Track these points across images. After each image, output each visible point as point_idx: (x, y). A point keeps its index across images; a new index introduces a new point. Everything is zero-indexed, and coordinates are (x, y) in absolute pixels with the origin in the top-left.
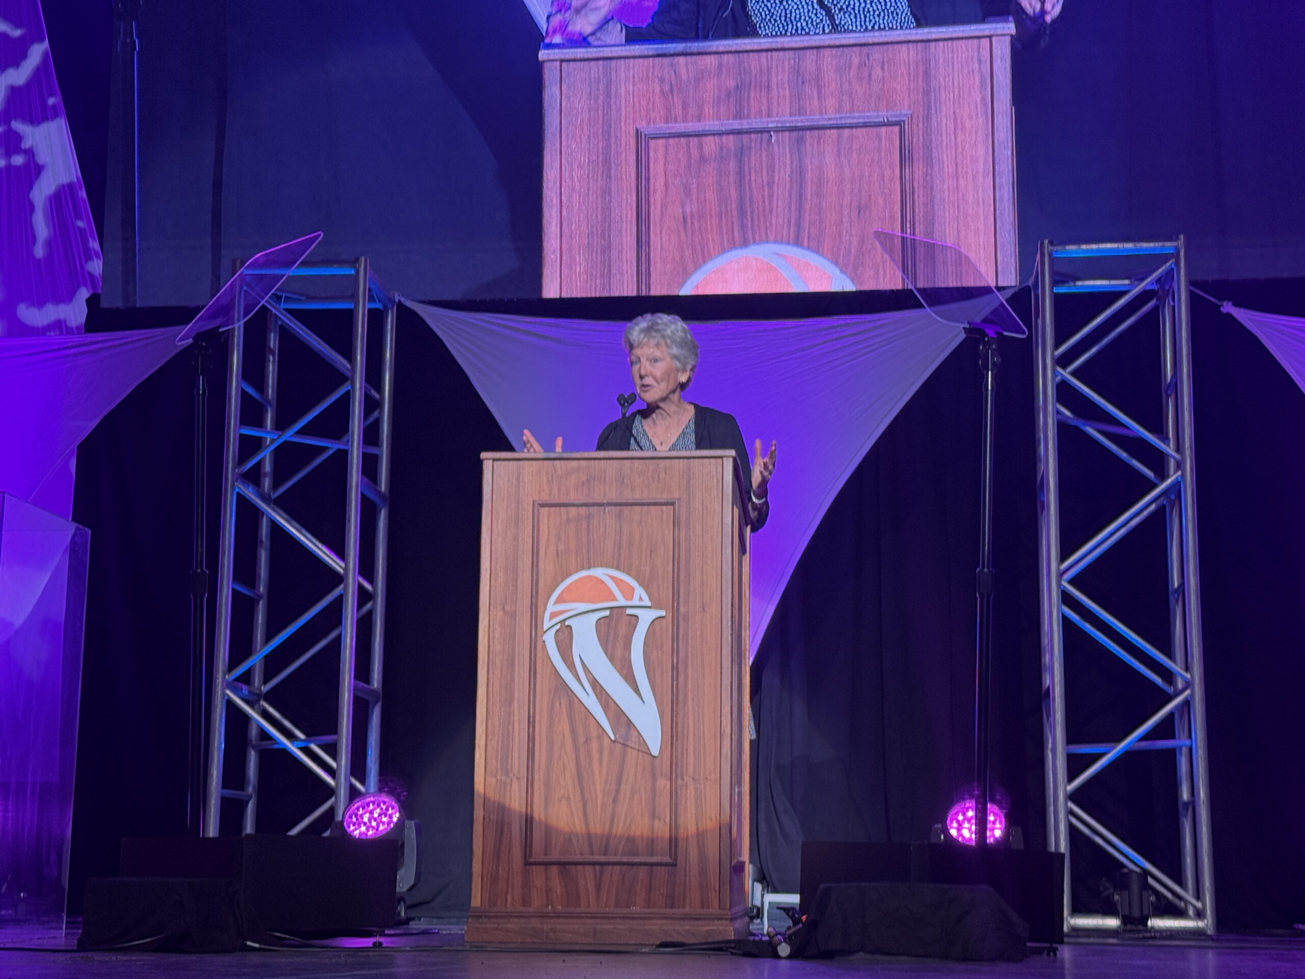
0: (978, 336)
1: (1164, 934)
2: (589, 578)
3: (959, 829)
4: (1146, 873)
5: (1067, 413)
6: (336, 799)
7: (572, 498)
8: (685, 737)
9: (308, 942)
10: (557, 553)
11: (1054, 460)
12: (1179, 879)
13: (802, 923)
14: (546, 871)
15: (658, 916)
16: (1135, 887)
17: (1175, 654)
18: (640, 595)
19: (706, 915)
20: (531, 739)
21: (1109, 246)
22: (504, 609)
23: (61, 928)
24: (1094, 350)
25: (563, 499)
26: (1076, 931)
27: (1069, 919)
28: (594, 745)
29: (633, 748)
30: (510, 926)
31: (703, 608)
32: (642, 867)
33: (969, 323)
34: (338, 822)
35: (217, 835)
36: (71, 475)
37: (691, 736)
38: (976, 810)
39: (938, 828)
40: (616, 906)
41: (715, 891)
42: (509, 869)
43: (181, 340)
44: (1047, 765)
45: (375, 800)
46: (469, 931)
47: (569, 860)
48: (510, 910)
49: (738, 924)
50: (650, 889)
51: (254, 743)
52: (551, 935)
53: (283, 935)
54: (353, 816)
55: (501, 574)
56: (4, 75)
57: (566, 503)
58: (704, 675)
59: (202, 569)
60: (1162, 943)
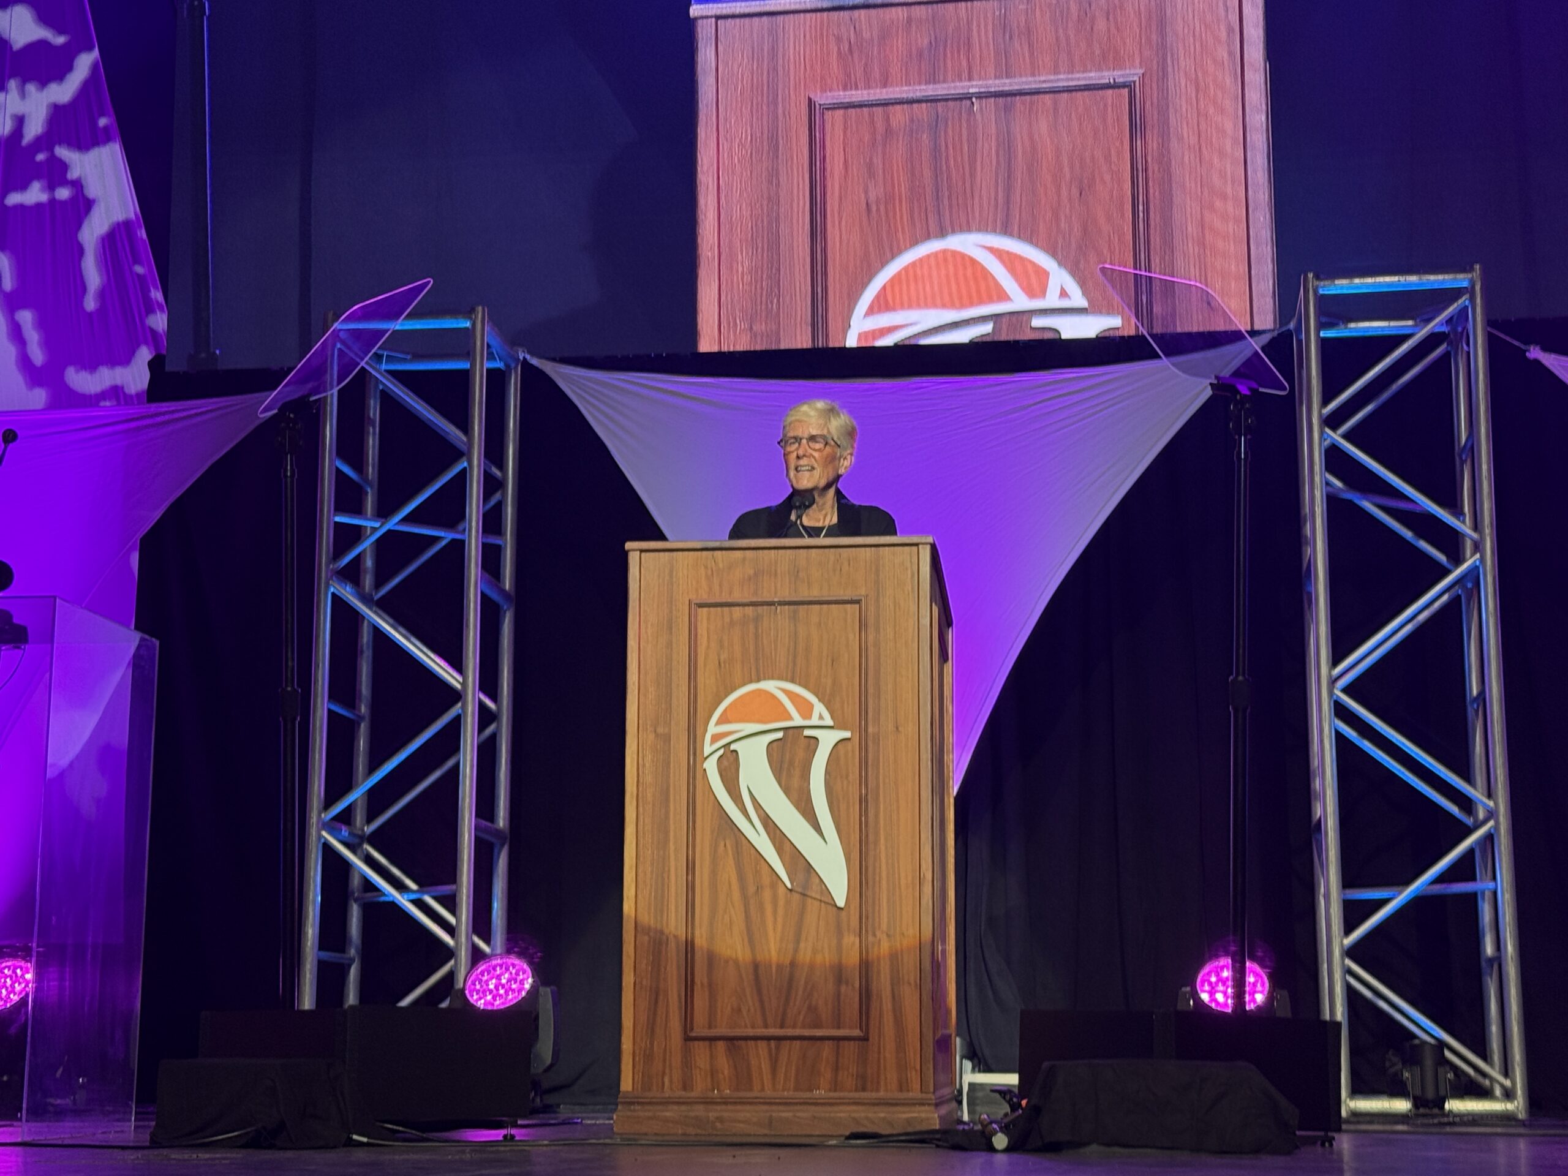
0: (1229, 394)
1: (1465, 1119)
2: (760, 691)
3: (1212, 993)
4: (1442, 1045)
5: (1338, 483)
6: (456, 961)
7: (737, 597)
8: (877, 884)
9: (425, 1135)
10: (719, 663)
11: (1324, 542)
12: (1483, 1052)
13: (1022, 1109)
14: (710, 1046)
15: (848, 1101)
16: (1429, 1062)
17: (1474, 777)
18: (820, 712)
19: (905, 1099)
20: (691, 887)
21: (1388, 279)
22: (655, 732)
23: (130, 1120)
24: (1371, 407)
25: (725, 598)
26: (1356, 1115)
27: (1348, 1100)
28: (767, 895)
29: (814, 898)
30: (668, 1114)
31: (897, 728)
32: (827, 1042)
33: (1217, 377)
34: (459, 990)
35: (313, 1007)
36: (133, 574)
37: (884, 882)
38: (1234, 970)
39: (1186, 993)
40: (796, 1090)
41: (915, 1069)
42: (666, 1046)
43: (265, 410)
44: (1318, 913)
45: (503, 963)
46: (619, 1120)
47: (739, 1034)
48: (667, 1095)
49: (944, 1110)
50: (836, 1069)
51: (356, 895)
52: (718, 1125)
53: (395, 1127)
54: (477, 983)
55: (652, 689)
56: (45, 91)
57: (729, 602)
58: (898, 808)
59: (293, 686)
60: (1462, 1130)
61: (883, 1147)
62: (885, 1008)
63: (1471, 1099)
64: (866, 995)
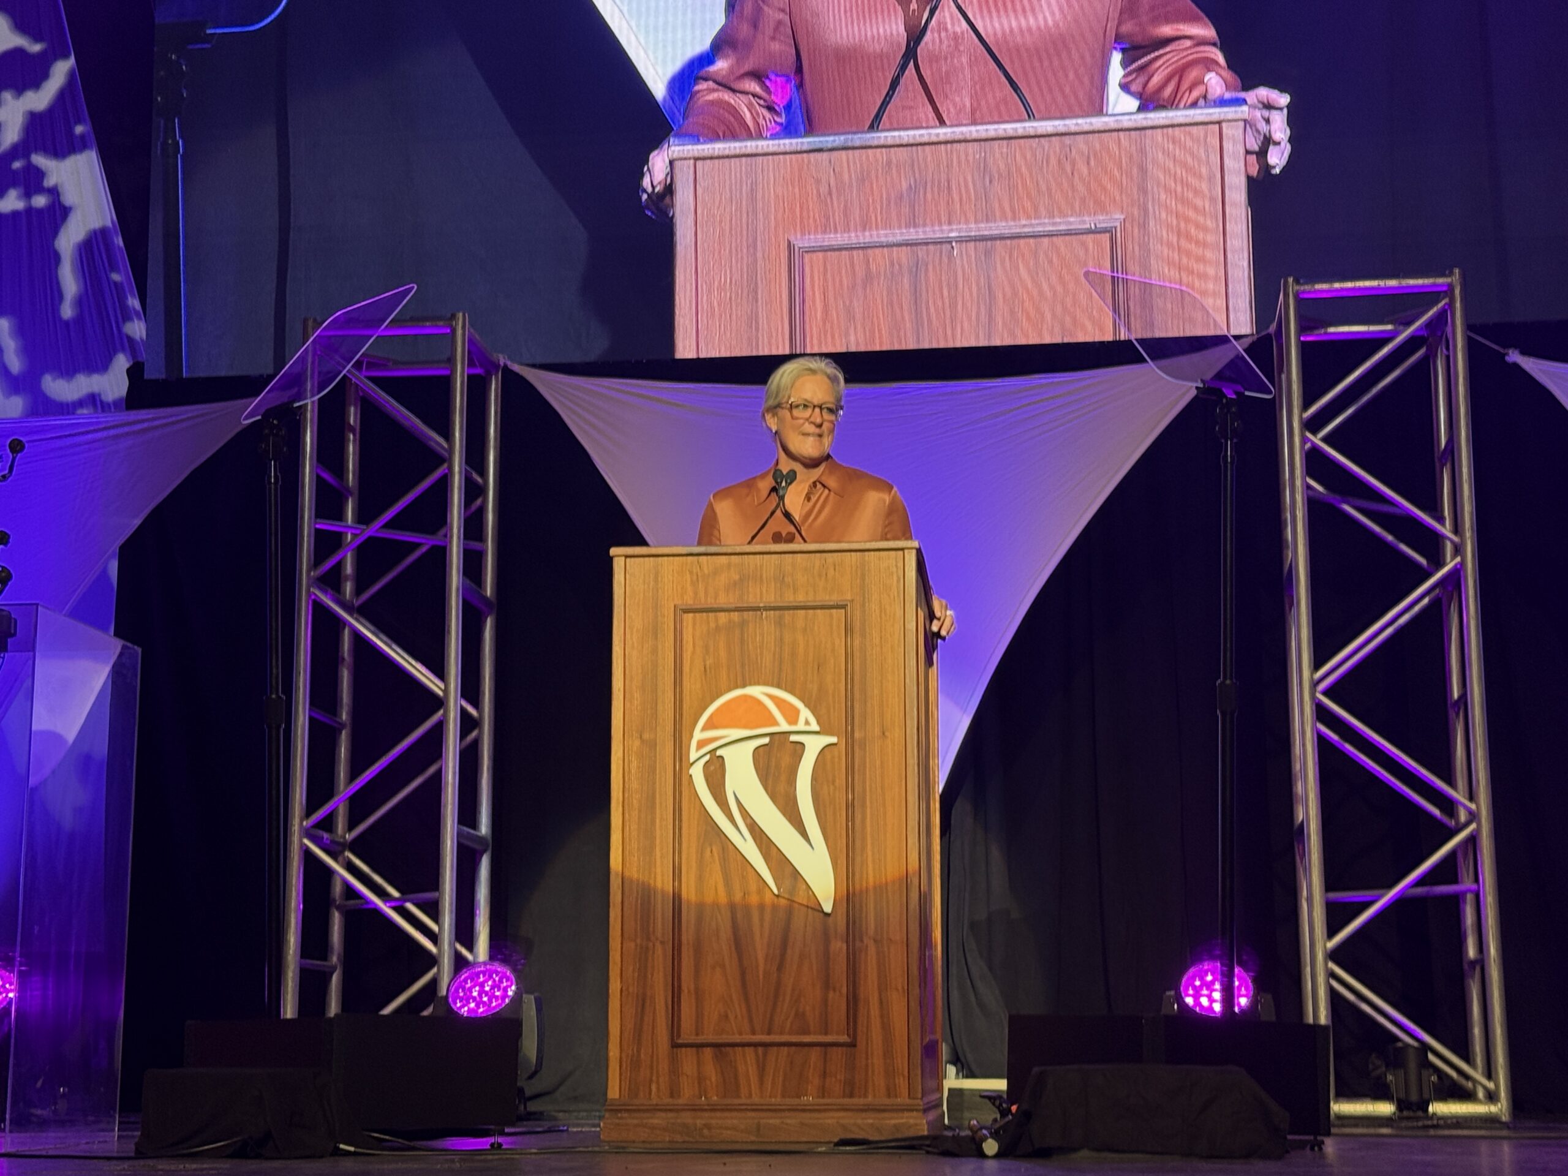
0: (1215, 398)
1: (1449, 1122)
2: (745, 697)
3: (1197, 997)
4: (1425, 1048)
5: (1319, 488)
6: (439, 970)
7: (723, 600)
9: (412, 1144)
10: (705, 667)
11: (1305, 545)
12: (1466, 1054)
13: (1012, 1114)
14: (698, 1053)
15: (835, 1107)
16: (1412, 1065)
17: (1456, 780)
18: (807, 718)
19: (893, 1105)
20: (677, 894)
21: (1368, 283)
22: (641, 737)
23: (113, 1130)
24: (1350, 411)
25: (711, 602)
26: (1341, 1119)
27: (1335, 1105)
28: (754, 902)
29: (801, 904)
30: (656, 1121)
31: (884, 734)
32: (814, 1048)
33: (1202, 381)
34: (442, 997)
35: (296, 1016)
36: (111, 585)
38: (1221, 974)
39: (1170, 996)
40: (783, 1096)
41: (903, 1075)
42: (653, 1052)
43: (246, 418)
44: (1301, 917)
45: (485, 970)
46: (607, 1128)
47: (727, 1041)
48: (654, 1103)
49: (929, 1116)
50: (824, 1075)
51: (338, 903)
52: (706, 1132)
53: (382, 1136)
54: (460, 990)
55: (637, 695)
56: (21, 98)
57: (714, 608)
58: (885, 813)
59: (277, 693)
60: (1446, 1132)
61: (873, 1153)
62: (872, 1012)
63: (1454, 1102)
64: (853, 1001)
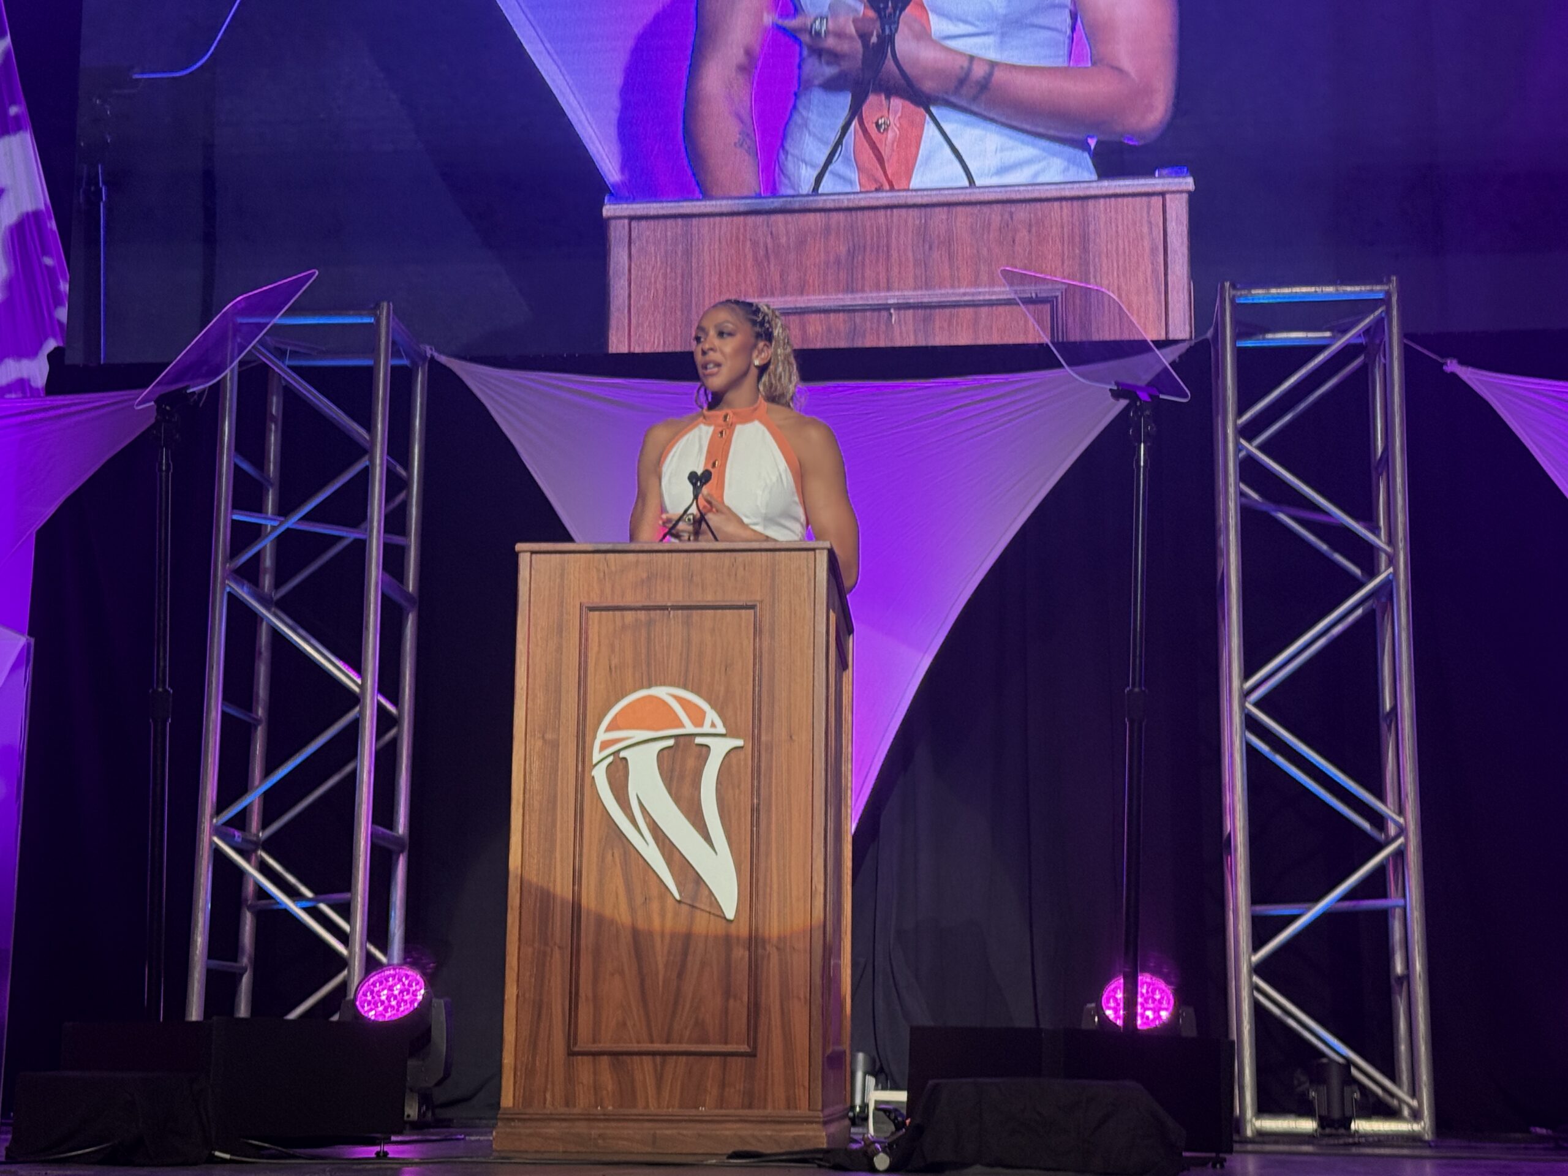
1: (1371, 1139)
2: (651, 698)
4: (1349, 1063)
5: (1254, 495)
6: (349, 972)
7: (629, 600)
8: (768, 896)
10: (610, 667)
11: (1237, 553)
12: (1392, 1074)
13: (906, 1128)
14: (594, 1061)
15: (733, 1118)
16: (1335, 1081)
17: (1386, 795)
18: (713, 720)
19: (792, 1117)
20: (576, 898)
21: (1304, 289)
22: (543, 737)
24: (1288, 418)
25: (617, 601)
26: (1262, 1135)
27: (1254, 1120)
28: (655, 906)
29: (703, 910)
30: (551, 1131)
31: (791, 737)
32: (713, 1058)
33: (1117, 384)
34: (350, 1000)
35: (201, 1018)
37: (775, 895)
38: (1126, 987)
39: (1089, 1010)
40: (681, 1107)
41: (804, 1086)
42: (548, 1061)
43: (140, 403)
44: (1228, 930)
45: (396, 973)
46: (498, 1138)
47: (624, 1049)
48: (548, 1112)
49: (833, 1128)
50: (723, 1085)
51: (249, 903)
52: (600, 1143)
53: (261, 1144)
54: (369, 994)
55: (540, 694)
57: (620, 606)
58: (791, 819)
59: (164, 687)
60: (1368, 1151)
61: (763, 1166)
62: (773, 1023)
63: (1377, 1119)
64: (755, 1009)
